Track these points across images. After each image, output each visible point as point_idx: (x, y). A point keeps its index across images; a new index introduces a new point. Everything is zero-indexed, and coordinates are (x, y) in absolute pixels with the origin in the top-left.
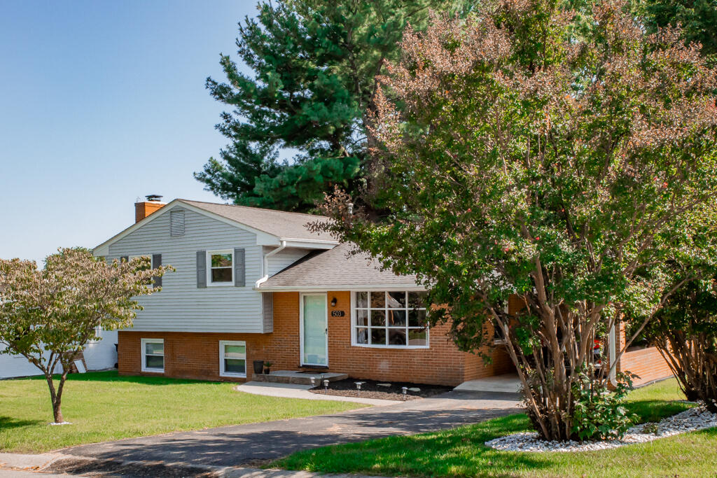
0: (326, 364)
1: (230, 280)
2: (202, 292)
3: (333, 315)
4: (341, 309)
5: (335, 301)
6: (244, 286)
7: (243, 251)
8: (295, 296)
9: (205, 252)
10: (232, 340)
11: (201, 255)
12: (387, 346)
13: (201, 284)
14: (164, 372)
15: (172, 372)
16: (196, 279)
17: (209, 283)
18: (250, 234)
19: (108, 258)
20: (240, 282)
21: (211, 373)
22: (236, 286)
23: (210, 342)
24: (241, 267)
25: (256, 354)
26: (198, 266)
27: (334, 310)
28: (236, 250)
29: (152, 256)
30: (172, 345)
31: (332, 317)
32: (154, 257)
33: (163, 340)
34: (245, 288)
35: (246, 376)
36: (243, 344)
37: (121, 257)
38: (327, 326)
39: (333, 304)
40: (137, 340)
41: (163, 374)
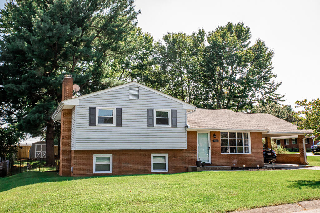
0: (210, 162)
1: (168, 124)
2: (150, 129)
3: (214, 141)
4: (217, 139)
5: (214, 135)
8: (195, 133)
10: (162, 153)
11: (150, 111)
12: (237, 153)
13: (150, 125)
14: (112, 173)
15: (119, 172)
16: (147, 123)
17: (155, 125)
18: (179, 104)
19: (78, 106)
20: (175, 125)
21: (147, 171)
22: (172, 127)
23: (146, 155)
24: (175, 118)
25: (174, 160)
26: (148, 116)
27: (214, 139)
28: (171, 110)
29: (115, 108)
30: (119, 157)
31: (213, 142)
32: (117, 109)
33: (112, 155)
34: (177, 128)
35: (168, 171)
36: (166, 155)
37: (90, 107)
38: (210, 146)
39: (215, 137)
40: (91, 155)
41: (112, 174)
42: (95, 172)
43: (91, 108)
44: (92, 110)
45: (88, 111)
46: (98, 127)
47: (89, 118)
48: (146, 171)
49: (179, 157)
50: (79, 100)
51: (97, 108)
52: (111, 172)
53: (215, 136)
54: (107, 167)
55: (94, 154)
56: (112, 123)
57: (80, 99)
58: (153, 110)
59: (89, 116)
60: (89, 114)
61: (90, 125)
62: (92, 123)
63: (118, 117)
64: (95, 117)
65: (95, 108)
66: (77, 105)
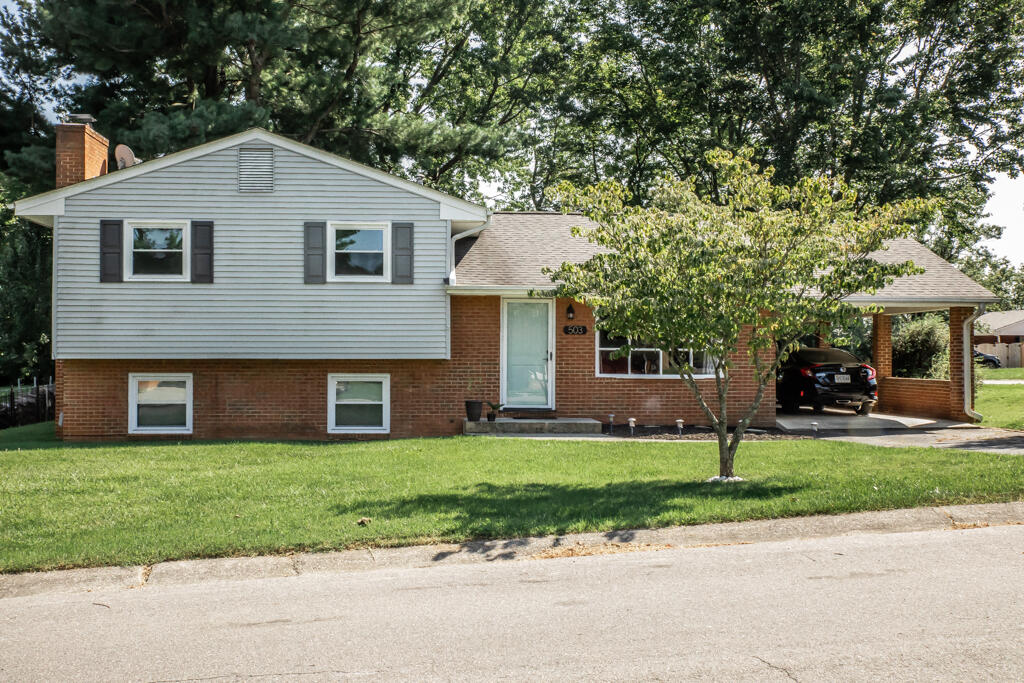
0: (551, 404)
1: (379, 271)
2: (314, 290)
3: (566, 330)
4: (581, 324)
5: (570, 310)
6: (412, 283)
7: (410, 227)
8: (492, 302)
9: (325, 224)
10: (367, 372)
11: (314, 231)
12: (661, 376)
13: (314, 276)
14: (190, 432)
15: (215, 430)
16: (302, 269)
17: (331, 276)
18: (425, 201)
19: (61, 220)
20: (404, 276)
21: (311, 428)
22: (393, 283)
23: (308, 377)
24: (408, 252)
25: (413, 394)
26: (308, 246)
27: (570, 324)
28: (393, 224)
29: (189, 223)
30: (213, 384)
31: (564, 335)
32: (195, 225)
33: (191, 375)
34: (413, 287)
35: (388, 431)
36: (386, 379)
37: (102, 221)
38: (552, 349)
39: (571, 315)
40: (119, 376)
41: (190, 436)
42: (133, 428)
43: (105, 224)
44: (110, 231)
45: (95, 236)
46: (131, 286)
47: (98, 256)
48: (308, 431)
49: (428, 386)
50: (66, 199)
51: (126, 222)
52: (188, 429)
53: (573, 312)
54: (175, 414)
55: (132, 371)
56: (181, 273)
57: (69, 194)
58: (323, 226)
59: (98, 250)
60: (98, 244)
61: (102, 281)
62: (110, 272)
63: (197, 251)
64: (120, 254)
65: (119, 224)
66: (59, 216)
